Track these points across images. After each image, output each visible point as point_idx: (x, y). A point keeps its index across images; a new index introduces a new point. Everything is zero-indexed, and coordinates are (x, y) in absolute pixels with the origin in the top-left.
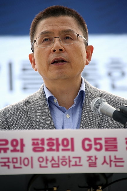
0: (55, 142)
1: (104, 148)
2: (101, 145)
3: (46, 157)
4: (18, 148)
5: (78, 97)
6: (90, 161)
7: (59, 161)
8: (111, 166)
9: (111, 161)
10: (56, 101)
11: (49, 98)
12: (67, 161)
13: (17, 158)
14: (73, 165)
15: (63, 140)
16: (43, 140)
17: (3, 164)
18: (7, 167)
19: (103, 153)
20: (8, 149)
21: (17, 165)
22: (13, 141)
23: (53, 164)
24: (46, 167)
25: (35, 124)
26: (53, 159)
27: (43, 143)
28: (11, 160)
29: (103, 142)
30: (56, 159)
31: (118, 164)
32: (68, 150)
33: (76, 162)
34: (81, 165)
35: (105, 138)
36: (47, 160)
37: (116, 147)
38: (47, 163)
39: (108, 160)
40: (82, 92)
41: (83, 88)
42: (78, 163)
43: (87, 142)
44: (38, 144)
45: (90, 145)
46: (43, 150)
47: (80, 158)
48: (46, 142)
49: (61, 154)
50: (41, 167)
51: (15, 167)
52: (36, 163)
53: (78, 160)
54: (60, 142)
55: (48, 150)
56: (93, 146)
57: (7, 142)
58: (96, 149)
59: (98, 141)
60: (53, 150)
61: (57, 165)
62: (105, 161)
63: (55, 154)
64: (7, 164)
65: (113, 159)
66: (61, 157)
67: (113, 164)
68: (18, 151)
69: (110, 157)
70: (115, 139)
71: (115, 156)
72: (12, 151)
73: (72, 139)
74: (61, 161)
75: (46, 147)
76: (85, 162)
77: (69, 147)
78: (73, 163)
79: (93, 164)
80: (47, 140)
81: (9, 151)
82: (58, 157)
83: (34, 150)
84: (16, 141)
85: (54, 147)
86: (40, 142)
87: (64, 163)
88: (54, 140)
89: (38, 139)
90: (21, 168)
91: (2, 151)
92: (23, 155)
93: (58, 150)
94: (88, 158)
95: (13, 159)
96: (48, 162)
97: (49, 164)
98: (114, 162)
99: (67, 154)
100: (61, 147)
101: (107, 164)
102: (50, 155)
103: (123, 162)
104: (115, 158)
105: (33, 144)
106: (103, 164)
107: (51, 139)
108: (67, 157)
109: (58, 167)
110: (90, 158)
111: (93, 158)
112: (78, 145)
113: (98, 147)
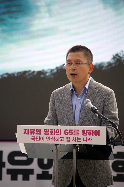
0: (53, 131)
1: (73, 134)
2: (72, 132)
3: (50, 137)
4: (39, 133)
6: (67, 139)
8: (75, 141)
9: (76, 139)
12: (58, 139)
13: (38, 137)
15: (57, 130)
16: (48, 130)
20: (35, 133)
21: (38, 140)
22: (37, 130)
23: (52, 140)
26: (52, 138)
27: (49, 131)
28: (35, 138)
29: (73, 131)
30: (54, 138)
31: (78, 141)
32: (59, 134)
33: (62, 139)
36: (50, 138)
37: (78, 133)
38: (50, 140)
39: (74, 139)
42: (62, 140)
43: (66, 131)
44: (46, 131)
45: (68, 133)
46: (48, 134)
47: (63, 138)
48: (50, 131)
49: (56, 136)
50: (47, 141)
51: (37, 140)
52: (45, 139)
53: (62, 138)
54: (56, 131)
55: (50, 134)
56: (69, 133)
57: (34, 130)
58: (70, 134)
59: (71, 131)
60: (53, 134)
62: (73, 139)
63: (53, 136)
64: (34, 139)
65: (76, 138)
66: (55, 137)
67: (76, 140)
68: (38, 134)
70: (78, 130)
72: (36, 134)
73: (60, 130)
74: (55, 139)
75: (50, 133)
76: (65, 139)
77: (59, 133)
78: (60, 140)
80: (50, 130)
81: (35, 134)
83: (45, 134)
84: (38, 130)
85: (53, 133)
86: (47, 131)
87: (57, 140)
88: (53, 130)
89: (47, 129)
91: (32, 134)
92: (40, 136)
93: (54, 134)
95: (36, 137)
97: (51, 140)
99: (58, 136)
100: (56, 133)
102: (51, 136)
104: (78, 138)
105: (45, 131)
106: (72, 140)
107: (52, 129)
108: (58, 137)
109: (54, 141)
110: (67, 138)
111: (69, 138)
113: (71, 133)
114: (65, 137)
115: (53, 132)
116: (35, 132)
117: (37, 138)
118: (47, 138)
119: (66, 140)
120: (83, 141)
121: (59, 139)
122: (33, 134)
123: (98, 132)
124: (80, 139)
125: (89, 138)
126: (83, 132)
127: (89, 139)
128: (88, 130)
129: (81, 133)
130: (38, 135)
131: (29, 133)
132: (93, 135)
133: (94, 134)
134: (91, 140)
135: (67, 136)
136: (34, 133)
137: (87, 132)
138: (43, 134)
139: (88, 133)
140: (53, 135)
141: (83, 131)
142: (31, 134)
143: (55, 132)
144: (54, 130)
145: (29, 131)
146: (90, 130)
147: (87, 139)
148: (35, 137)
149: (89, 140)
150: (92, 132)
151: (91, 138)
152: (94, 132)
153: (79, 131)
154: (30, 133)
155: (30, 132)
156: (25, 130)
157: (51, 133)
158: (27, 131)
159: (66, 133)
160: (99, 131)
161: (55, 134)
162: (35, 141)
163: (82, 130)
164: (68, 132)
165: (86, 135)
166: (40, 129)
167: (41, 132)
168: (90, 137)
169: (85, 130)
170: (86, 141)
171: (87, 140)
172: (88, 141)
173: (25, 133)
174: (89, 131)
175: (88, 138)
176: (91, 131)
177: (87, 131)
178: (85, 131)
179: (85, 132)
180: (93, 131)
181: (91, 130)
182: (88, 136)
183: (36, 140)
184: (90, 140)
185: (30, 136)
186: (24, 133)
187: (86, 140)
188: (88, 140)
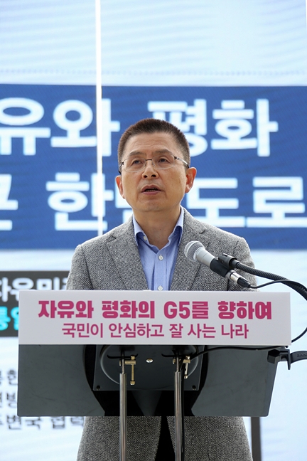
0: (131, 306)
1: (191, 314)
2: (187, 310)
3: (120, 324)
4: (86, 312)
5: (174, 234)
6: (174, 330)
7: (135, 330)
8: (199, 337)
9: (199, 330)
10: (145, 238)
11: (137, 234)
12: (146, 330)
13: (83, 325)
14: (151, 335)
15: (141, 304)
17: (66, 331)
18: (71, 335)
19: (190, 320)
20: (73, 313)
22: (79, 303)
23: (127, 333)
24: (120, 336)
25: (120, 267)
26: (128, 327)
28: (76, 327)
31: (208, 334)
32: (147, 316)
33: (156, 331)
34: (163, 335)
35: (193, 302)
36: (120, 328)
37: (206, 313)
38: (120, 332)
40: (179, 227)
41: (181, 224)
42: (158, 333)
43: (170, 307)
46: (115, 315)
47: (161, 326)
48: (120, 306)
49: (138, 321)
50: (112, 336)
51: (80, 336)
52: (107, 332)
53: (158, 329)
54: (137, 306)
55: (121, 316)
56: (178, 312)
57: (71, 304)
59: (184, 306)
60: (129, 316)
61: (133, 335)
62: (192, 331)
63: (130, 321)
64: (71, 332)
66: (137, 325)
67: (202, 334)
68: (85, 316)
69: (198, 325)
70: (206, 304)
71: (205, 325)
72: (77, 316)
73: (152, 303)
74: (137, 330)
75: (120, 312)
76: (167, 331)
79: (177, 334)
80: (121, 303)
82: (135, 324)
83: (105, 315)
84: (83, 303)
85: (130, 313)
86: (112, 306)
87: (141, 332)
88: (129, 303)
89: (110, 302)
90: (88, 336)
91: (66, 316)
92: (91, 321)
93: (134, 316)
94: (172, 327)
95: (79, 325)
96: (122, 330)
97: (123, 333)
98: (203, 331)
99: (145, 321)
100: (138, 313)
101: (195, 334)
102: (124, 322)
103: (215, 331)
104: (205, 328)
105: (104, 308)
106: (189, 334)
107: (125, 302)
108: (145, 325)
109: (134, 336)
110: (173, 326)
111: (178, 327)
112: (159, 310)
113: (184, 313)
114: (167, 323)
115: (128, 310)
116: (74, 309)
117: (81, 327)
118: (113, 327)
119: (170, 333)
120: (223, 334)
121: (149, 330)
122: (69, 317)
123: (266, 307)
124: (212, 330)
125: (241, 326)
126: (220, 309)
127: (239, 328)
128: (237, 301)
129: (213, 311)
130: (84, 321)
131: (56, 312)
132: (251, 317)
133: (254, 313)
134: (246, 331)
135: (173, 321)
136: (70, 315)
137: (233, 309)
138: (98, 317)
139: (235, 312)
140: (130, 319)
141: (222, 305)
142: (62, 317)
143: (136, 309)
144: (134, 303)
145: (56, 309)
146: (241, 304)
147: (232, 330)
148: (73, 325)
149: (239, 332)
150: (247, 308)
151: (246, 325)
152: (254, 307)
153: (209, 307)
154: (59, 313)
155: (58, 310)
156: (44, 303)
157: (122, 313)
158: (48, 307)
159: (170, 313)
160: (269, 304)
161: (137, 316)
162: (73, 337)
163: (219, 303)
164: (176, 310)
165: (232, 316)
166: (90, 303)
167: (92, 309)
168: (242, 322)
169: (227, 303)
170: (230, 335)
171: (234, 333)
172: (237, 334)
173: (43, 312)
174: (238, 305)
175: (237, 326)
176: (245, 305)
177: (232, 304)
178: (228, 306)
179: (226, 309)
180: (250, 304)
181: (246, 302)
182: (236, 321)
183: (76, 333)
184: (243, 332)
185: (59, 322)
186: (40, 315)
187: (229, 332)
188: (237, 331)
